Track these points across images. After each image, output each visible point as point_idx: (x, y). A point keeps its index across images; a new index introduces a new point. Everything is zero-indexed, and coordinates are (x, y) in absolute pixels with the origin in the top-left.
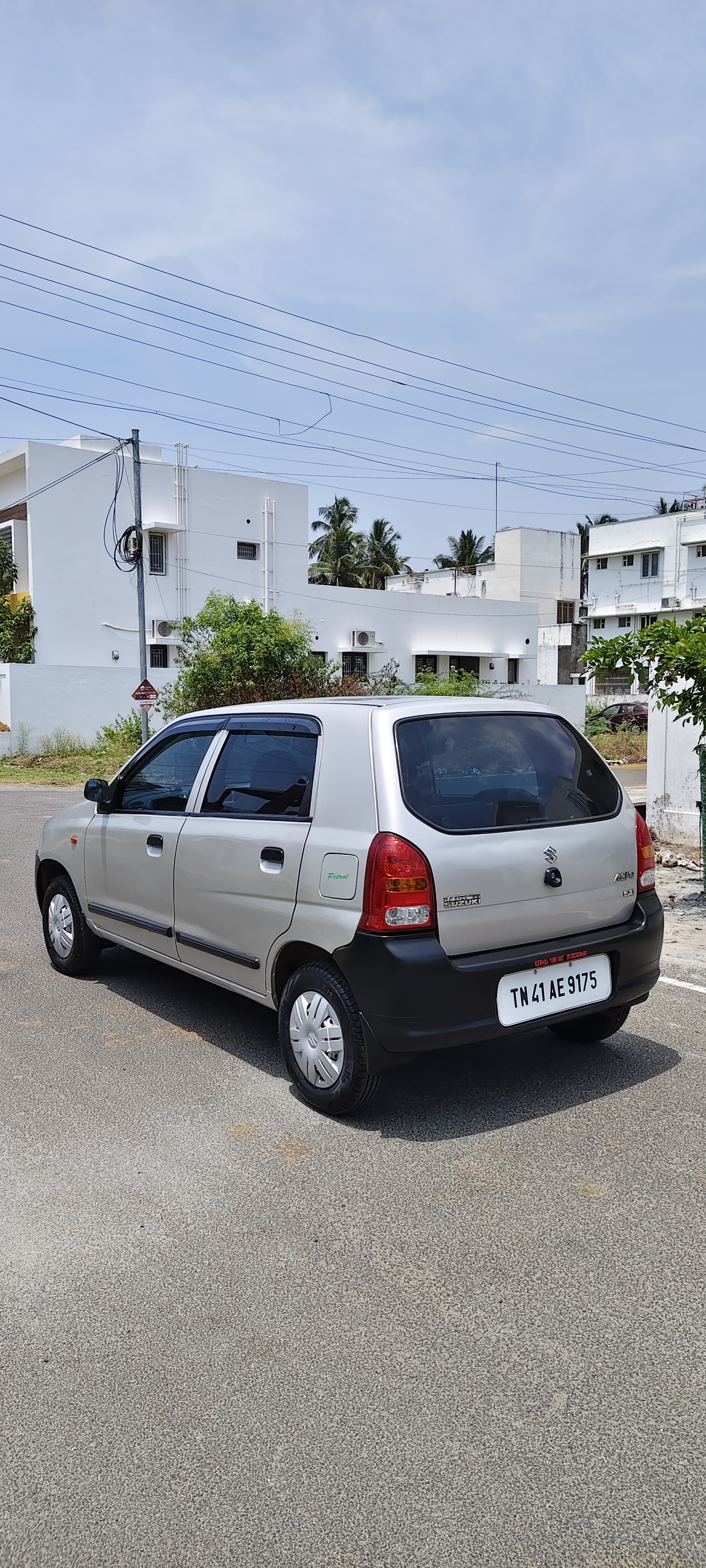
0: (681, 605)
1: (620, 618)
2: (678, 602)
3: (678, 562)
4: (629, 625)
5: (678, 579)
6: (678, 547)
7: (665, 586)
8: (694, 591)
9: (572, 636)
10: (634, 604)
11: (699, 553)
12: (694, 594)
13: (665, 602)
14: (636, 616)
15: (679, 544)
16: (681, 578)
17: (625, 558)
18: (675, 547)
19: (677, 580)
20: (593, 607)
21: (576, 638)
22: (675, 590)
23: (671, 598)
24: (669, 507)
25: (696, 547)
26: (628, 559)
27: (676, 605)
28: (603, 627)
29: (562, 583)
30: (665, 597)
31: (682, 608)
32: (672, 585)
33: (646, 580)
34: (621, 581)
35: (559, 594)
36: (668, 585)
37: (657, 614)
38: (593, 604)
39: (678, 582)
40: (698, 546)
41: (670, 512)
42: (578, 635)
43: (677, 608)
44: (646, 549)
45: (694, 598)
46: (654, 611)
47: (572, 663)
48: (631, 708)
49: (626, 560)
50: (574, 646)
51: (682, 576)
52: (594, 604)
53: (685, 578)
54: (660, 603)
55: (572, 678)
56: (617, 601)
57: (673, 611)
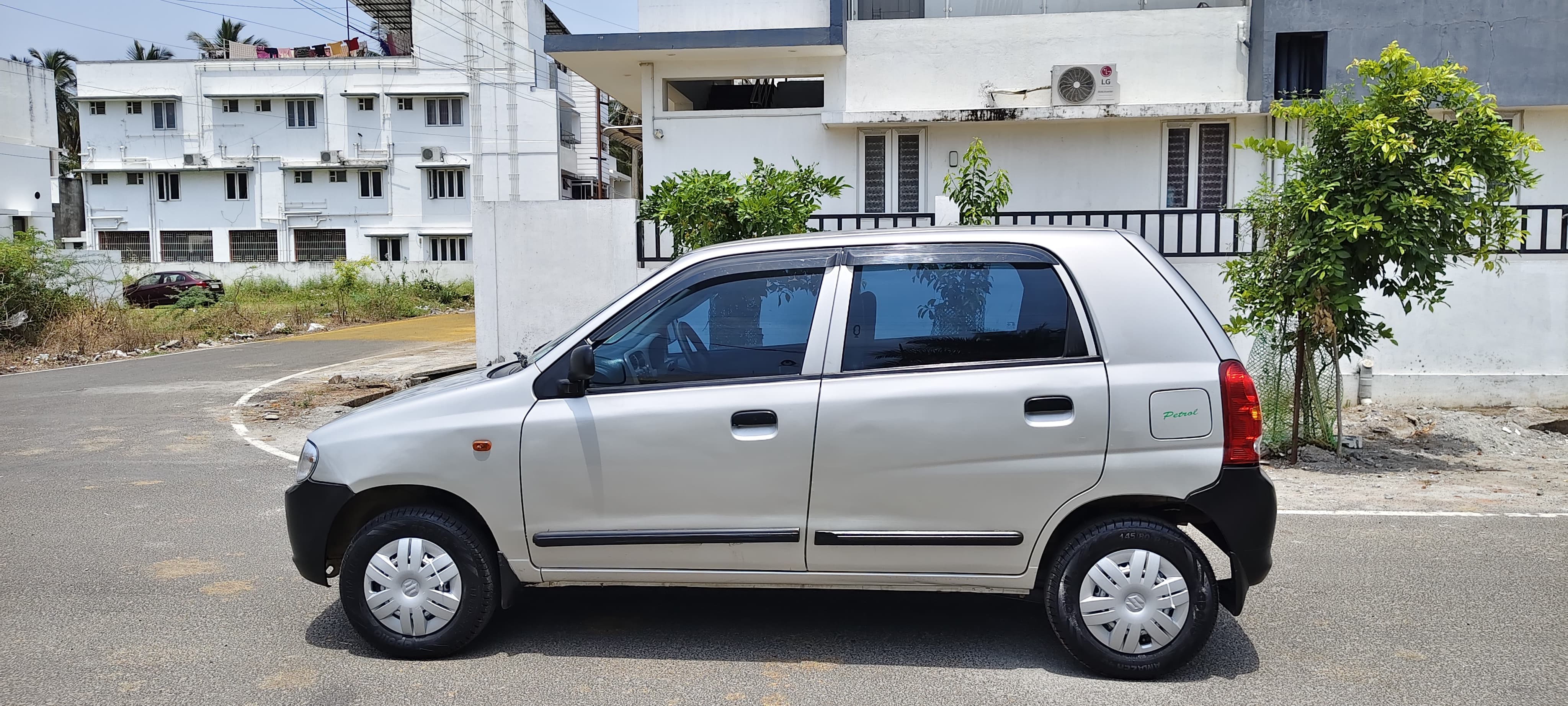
0: (209, 163)
1: (128, 174)
2: (204, 160)
3: (200, 115)
4: (141, 182)
5: (203, 134)
6: (199, 98)
7: (186, 141)
8: (223, 149)
9: (60, 192)
10: (147, 158)
11: (226, 108)
12: (223, 152)
13: (188, 159)
14: (150, 172)
15: (199, 94)
16: (206, 134)
17: (129, 104)
18: (196, 98)
19: (201, 135)
20: (90, 159)
21: (66, 194)
22: (199, 146)
23: (195, 155)
24: (146, 53)
25: (222, 102)
26: (135, 106)
27: (203, 163)
28: (106, 182)
29: (33, 127)
30: (188, 152)
31: (209, 167)
32: (195, 141)
33: (159, 133)
34: (126, 130)
35: (30, 140)
36: (191, 140)
37: (179, 171)
38: (89, 155)
39: (203, 137)
40: (223, 100)
41: (148, 59)
42: (67, 191)
43: (204, 167)
44: (158, 97)
45: (224, 157)
46: (174, 168)
47: (63, 225)
48: (174, 278)
49: (132, 107)
50: (63, 204)
51: (206, 131)
52: (91, 155)
53: (211, 134)
54: (182, 160)
55: (64, 243)
56: (123, 153)
57: (200, 170)
